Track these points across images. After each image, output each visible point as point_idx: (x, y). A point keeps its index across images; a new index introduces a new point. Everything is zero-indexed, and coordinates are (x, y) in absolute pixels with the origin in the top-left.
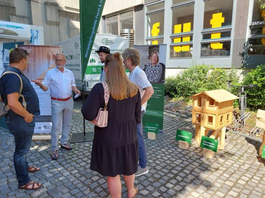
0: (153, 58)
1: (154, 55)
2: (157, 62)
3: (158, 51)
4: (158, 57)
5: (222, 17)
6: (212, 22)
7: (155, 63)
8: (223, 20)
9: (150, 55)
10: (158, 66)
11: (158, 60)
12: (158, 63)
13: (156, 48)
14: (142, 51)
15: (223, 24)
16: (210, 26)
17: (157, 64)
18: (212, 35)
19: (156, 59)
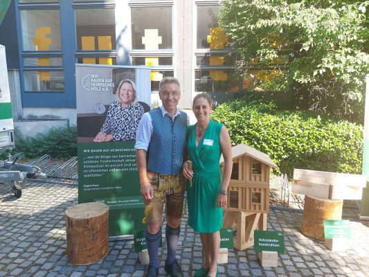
0: (122, 91)
1: (126, 86)
2: (133, 100)
3: (134, 79)
4: (134, 91)
5: (159, 35)
6: (144, 40)
7: (128, 103)
8: (159, 40)
9: (116, 86)
10: (136, 108)
11: (134, 97)
12: (136, 101)
13: (129, 73)
14: (97, 76)
15: (160, 47)
16: (143, 47)
17: (134, 104)
18: (146, 59)
19: (130, 93)
